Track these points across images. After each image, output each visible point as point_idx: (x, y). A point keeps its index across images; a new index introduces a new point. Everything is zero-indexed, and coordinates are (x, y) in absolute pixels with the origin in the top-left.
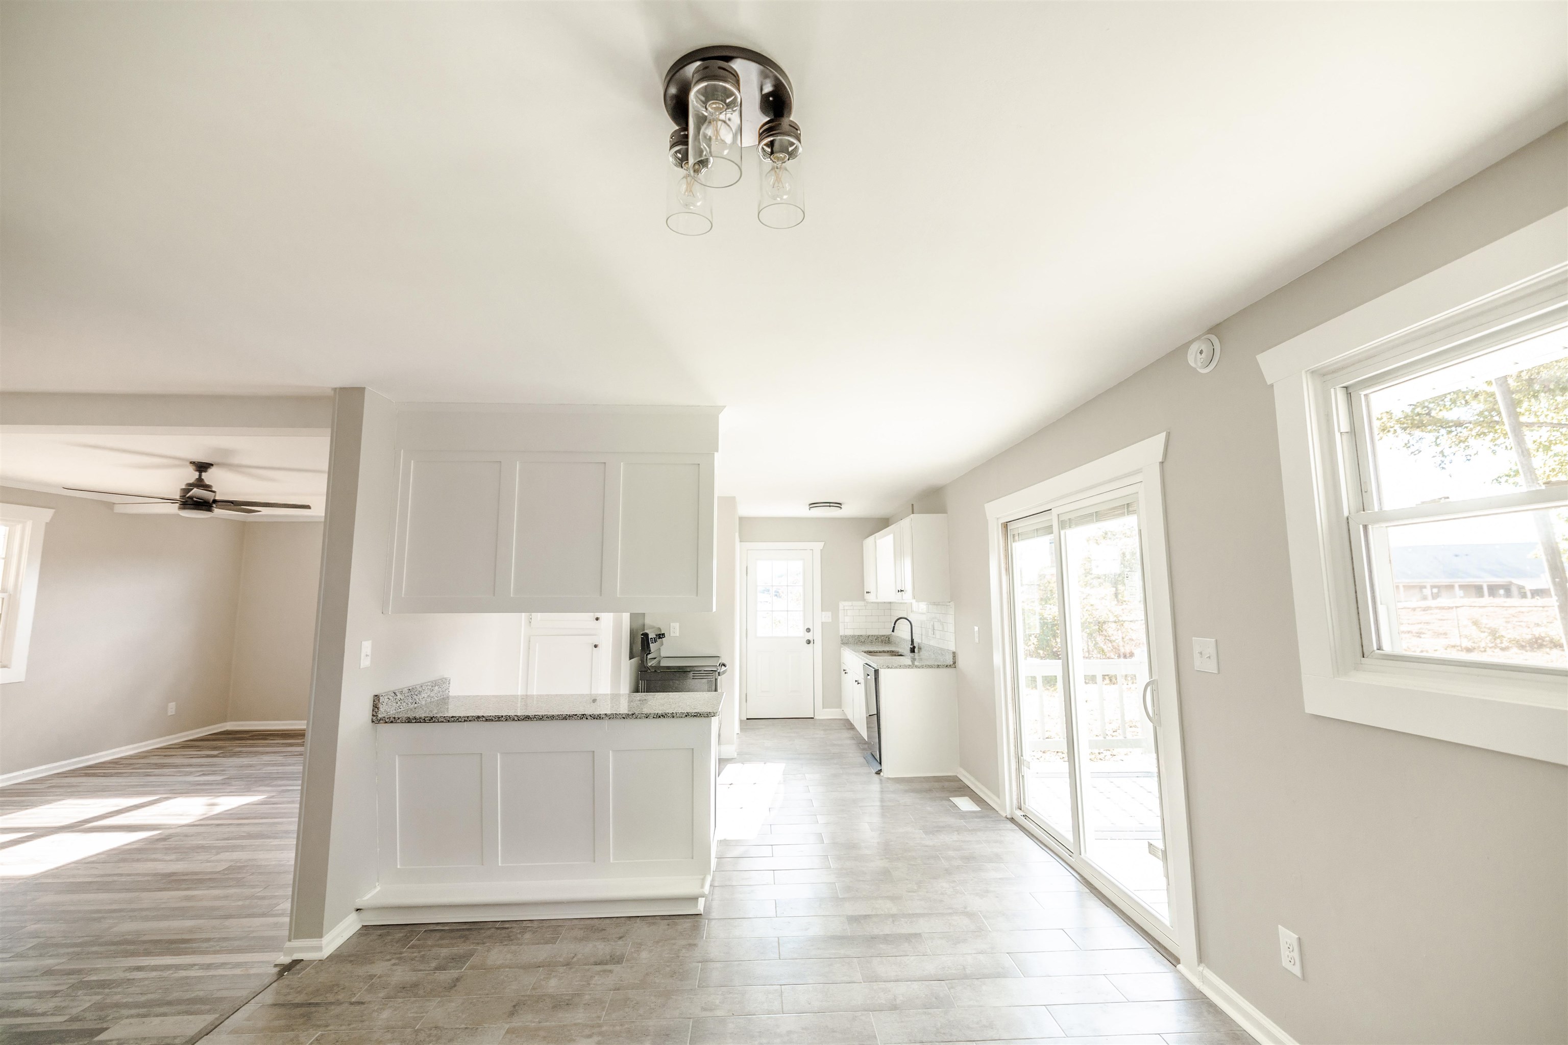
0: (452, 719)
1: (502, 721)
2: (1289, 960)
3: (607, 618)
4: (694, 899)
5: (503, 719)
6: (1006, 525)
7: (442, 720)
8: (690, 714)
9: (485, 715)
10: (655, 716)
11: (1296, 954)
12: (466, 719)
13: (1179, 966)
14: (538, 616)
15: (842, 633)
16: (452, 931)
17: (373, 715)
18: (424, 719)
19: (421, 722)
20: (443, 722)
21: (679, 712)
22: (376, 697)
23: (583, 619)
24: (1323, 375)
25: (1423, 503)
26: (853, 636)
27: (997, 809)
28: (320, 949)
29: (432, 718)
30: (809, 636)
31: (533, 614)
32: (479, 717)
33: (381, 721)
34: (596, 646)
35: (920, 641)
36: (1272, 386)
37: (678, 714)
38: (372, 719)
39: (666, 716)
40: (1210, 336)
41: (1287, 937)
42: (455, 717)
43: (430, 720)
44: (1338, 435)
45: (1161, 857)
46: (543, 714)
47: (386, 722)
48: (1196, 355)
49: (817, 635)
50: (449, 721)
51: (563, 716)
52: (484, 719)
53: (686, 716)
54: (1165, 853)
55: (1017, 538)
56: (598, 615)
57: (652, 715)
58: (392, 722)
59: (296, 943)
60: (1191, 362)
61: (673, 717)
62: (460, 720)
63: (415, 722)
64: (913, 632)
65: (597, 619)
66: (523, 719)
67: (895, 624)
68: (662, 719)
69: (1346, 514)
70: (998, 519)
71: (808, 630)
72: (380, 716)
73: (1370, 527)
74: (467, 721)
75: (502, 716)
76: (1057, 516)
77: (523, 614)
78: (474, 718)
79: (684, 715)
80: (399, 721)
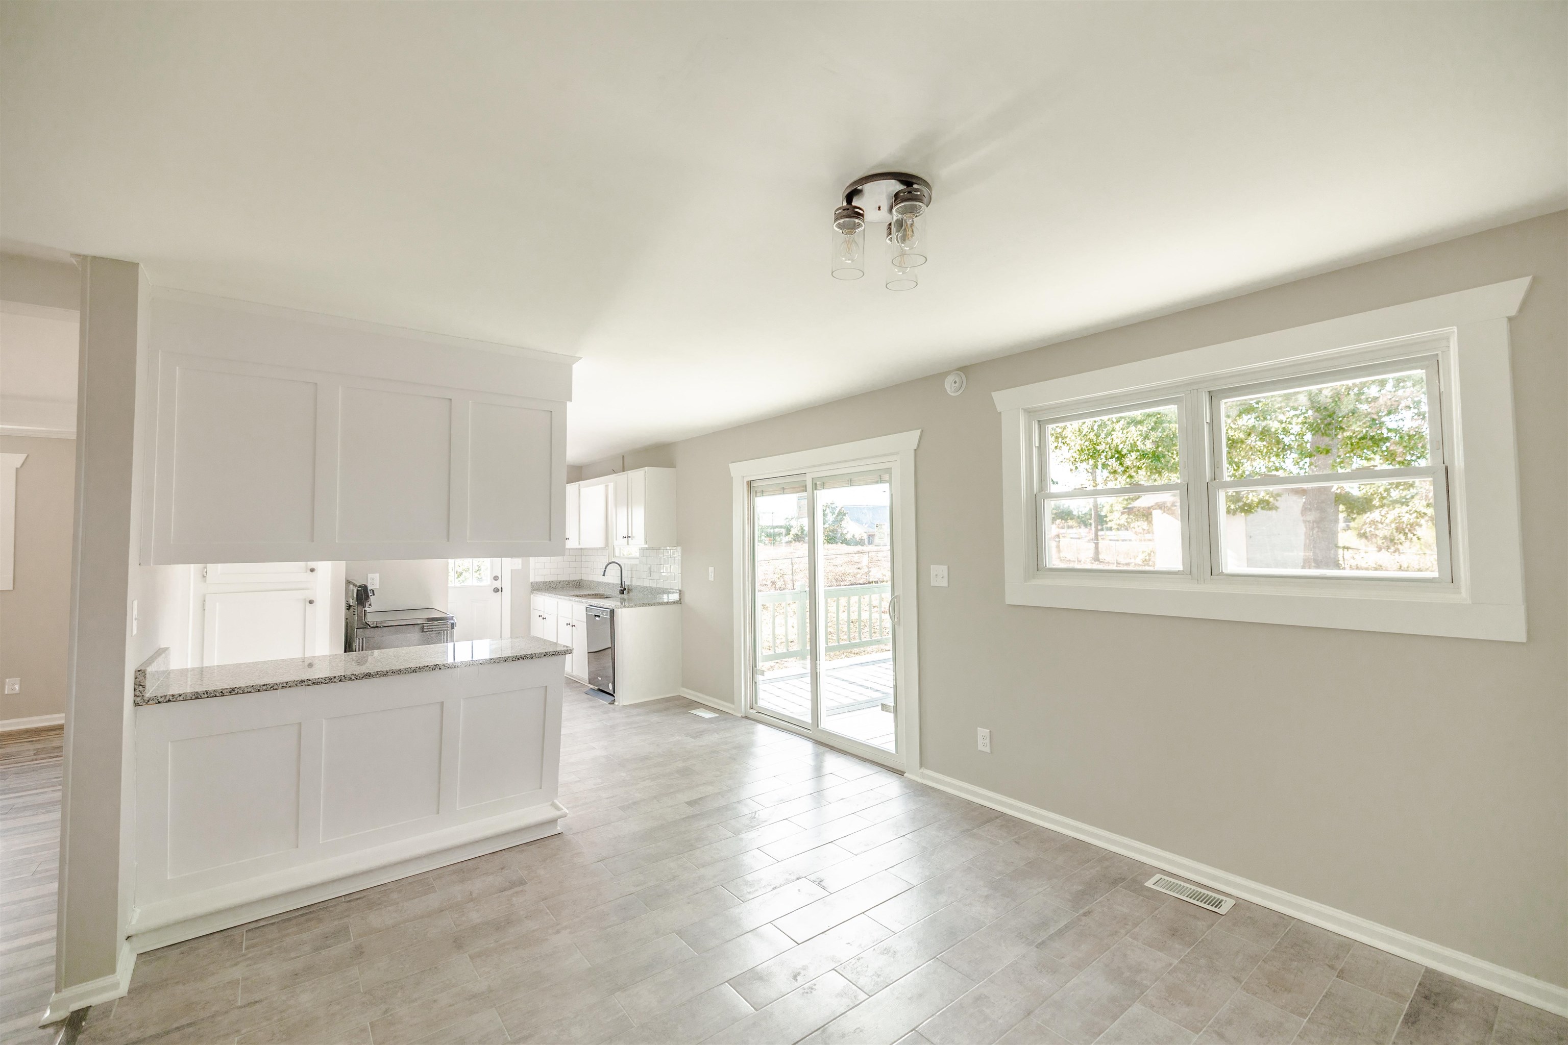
0: (265, 687)
1: (335, 682)
2: (983, 745)
3: (325, 568)
4: (553, 822)
5: (335, 680)
6: (749, 483)
7: (249, 690)
8: (548, 653)
9: (310, 678)
10: (514, 659)
11: (988, 741)
12: (285, 685)
13: (905, 775)
14: (216, 570)
15: (532, 580)
16: (284, 921)
17: (135, 696)
18: (221, 692)
19: (216, 696)
20: (250, 692)
21: (538, 652)
22: (139, 673)
23: (291, 570)
24: (1029, 412)
25: (1075, 489)
26: (545, 582)
27: (731, 712)
28: (116, 986)
29: (233, 690)
30: (497, 584)
31: (209, 566)
32: (302, 681)
33: (151, 702)
34: (311, 602)
35: (629, 584)
36: (1000, 413)
37: (537, 655)
38: (134, 701)
39: (525, 658)
40: (959, 372)
41: (983, 733)
42: (269, 685)
43: (230, 692)
44: (1034, 447)
45: (892, 711)
46: (388, 670)
47: (159, 702)
48: (951, 384)
49: (506, 584)
50: (259, 690)
51: (412, 669)
52: (310, 683)
53: (545, 655)
54: (896, 707)
55: (759, 494)
56: (312, 564)
57: (511, 659)
58: (169, 701)
59: (67, 993)
60: (947, 386)
61: (532, 658)
62: (276, 687)
63: (208, 697)
64: (623, 576)
65: (312, 570)
66: (363, 677)
67: (606, 569)
68: (521, 661)
69: (1035, 493)
70: (743, 477)
71: (496, 578)
72: (148, 695)
73: (1045, 500)
74: (286, 687)
75: (335, 677)
76: (811, 479)
77: (192, 565)
78: (296, 683)
79: (543, 655)
80: (181, 698)
